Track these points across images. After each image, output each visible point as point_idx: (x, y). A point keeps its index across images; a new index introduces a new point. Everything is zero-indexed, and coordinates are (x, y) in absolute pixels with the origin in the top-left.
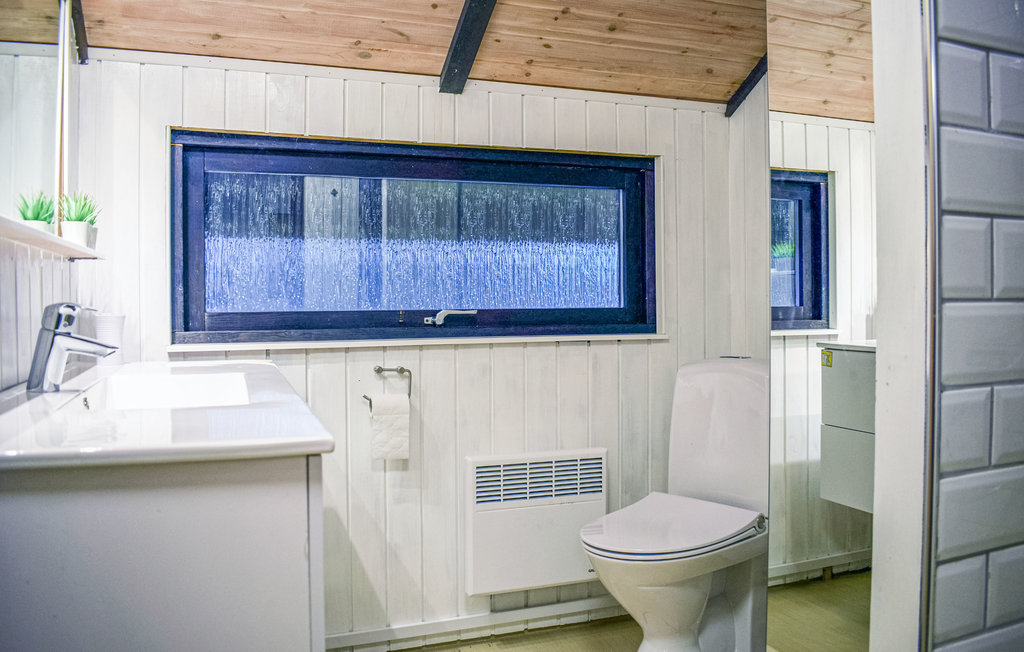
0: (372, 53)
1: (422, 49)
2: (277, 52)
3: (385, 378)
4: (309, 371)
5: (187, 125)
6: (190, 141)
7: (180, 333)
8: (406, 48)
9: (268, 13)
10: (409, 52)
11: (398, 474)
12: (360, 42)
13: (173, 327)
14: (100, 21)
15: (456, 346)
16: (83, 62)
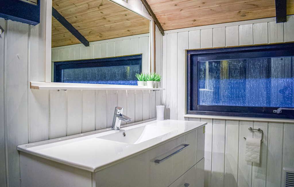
0: (246, 14)
1: (265, 9)
2: (214, 21)
3: (253, 132)
4: (226, 126)
5: (190, 48)
6: (192, 53)
7: (189, 111)
8: (258, 9)
9: (206, 10)
10: (260, 11)
11: (257, 168)
12: (240, 12)
13: (187, 109)
14: (164, 23)
15: (284, 123)
16: (163, 35)
